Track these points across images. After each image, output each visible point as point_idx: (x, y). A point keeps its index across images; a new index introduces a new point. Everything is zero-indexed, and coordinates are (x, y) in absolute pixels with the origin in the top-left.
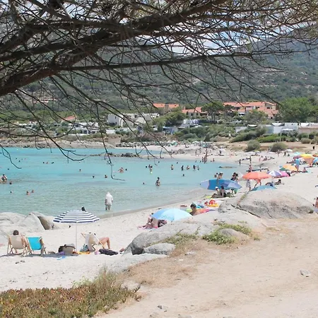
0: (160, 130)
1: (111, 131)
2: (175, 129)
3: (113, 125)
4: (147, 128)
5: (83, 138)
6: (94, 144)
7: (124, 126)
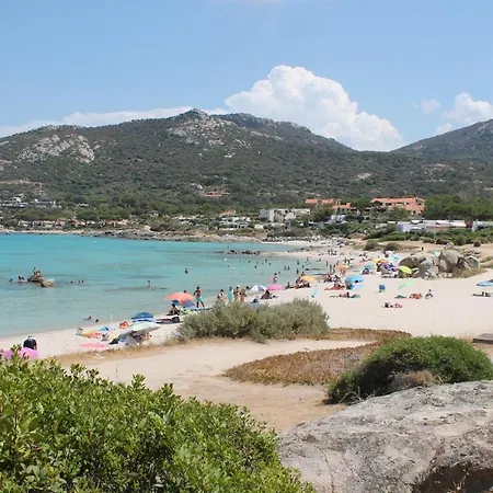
0: (306, 225)
1: (260, 227)
2: (321, 225)
3: (264, 220)
4: (293, 223)
5: (231, 233)
6: (241, 238)
7: (275, 221)
